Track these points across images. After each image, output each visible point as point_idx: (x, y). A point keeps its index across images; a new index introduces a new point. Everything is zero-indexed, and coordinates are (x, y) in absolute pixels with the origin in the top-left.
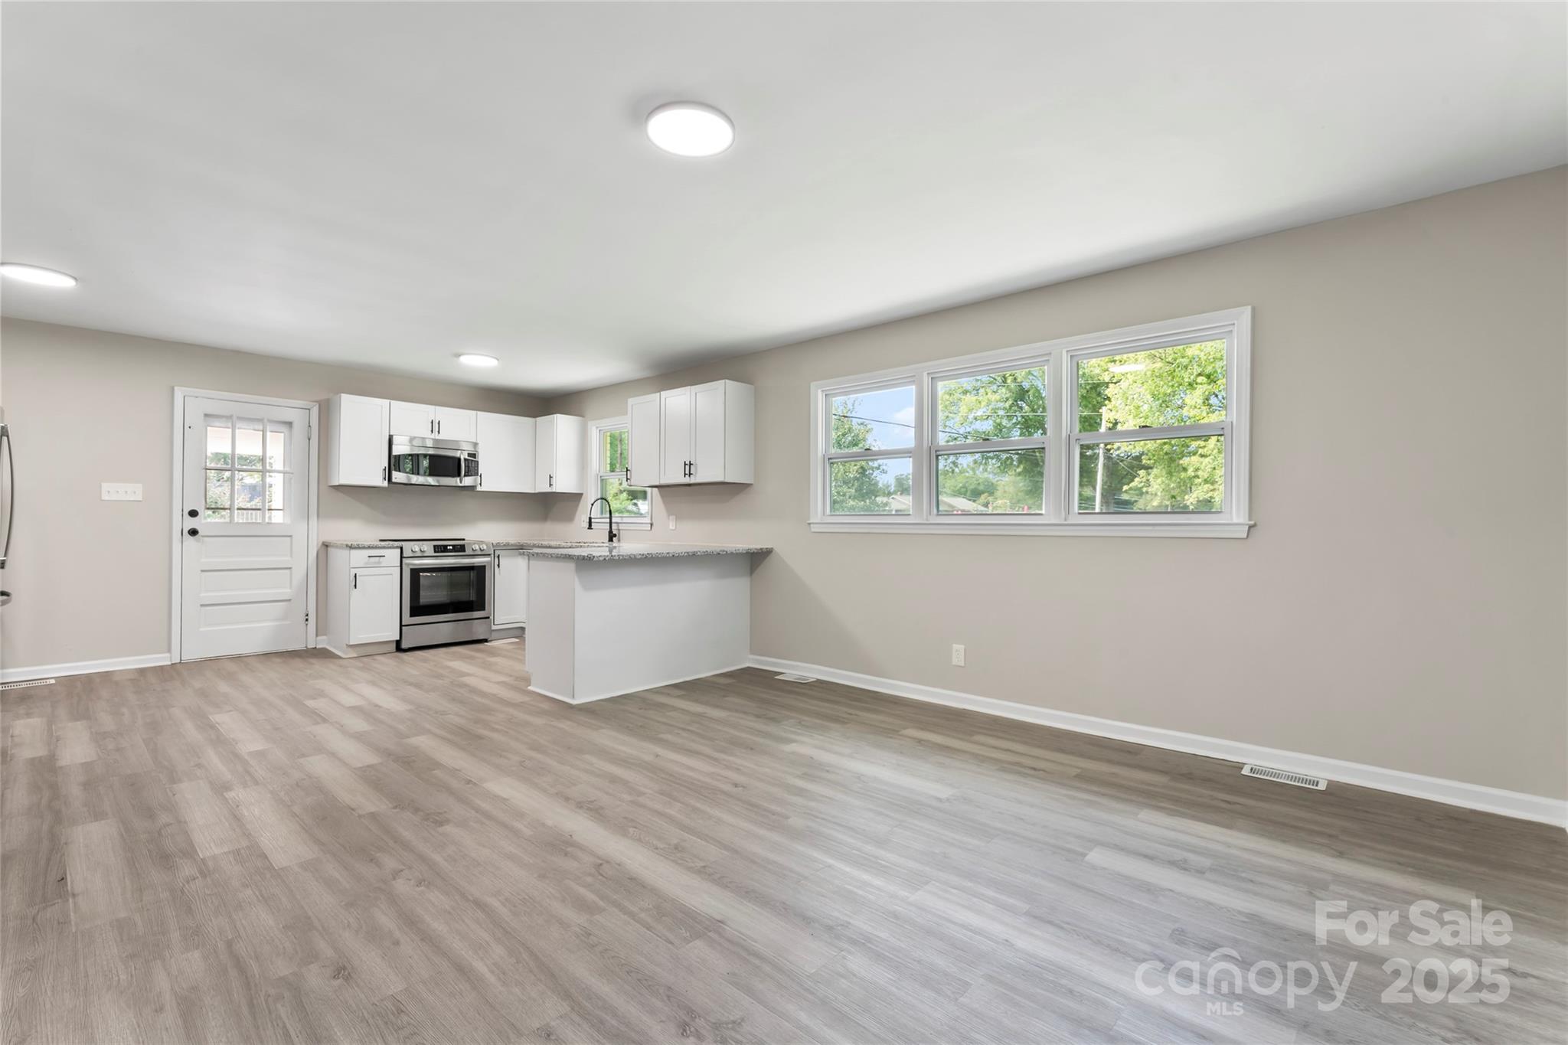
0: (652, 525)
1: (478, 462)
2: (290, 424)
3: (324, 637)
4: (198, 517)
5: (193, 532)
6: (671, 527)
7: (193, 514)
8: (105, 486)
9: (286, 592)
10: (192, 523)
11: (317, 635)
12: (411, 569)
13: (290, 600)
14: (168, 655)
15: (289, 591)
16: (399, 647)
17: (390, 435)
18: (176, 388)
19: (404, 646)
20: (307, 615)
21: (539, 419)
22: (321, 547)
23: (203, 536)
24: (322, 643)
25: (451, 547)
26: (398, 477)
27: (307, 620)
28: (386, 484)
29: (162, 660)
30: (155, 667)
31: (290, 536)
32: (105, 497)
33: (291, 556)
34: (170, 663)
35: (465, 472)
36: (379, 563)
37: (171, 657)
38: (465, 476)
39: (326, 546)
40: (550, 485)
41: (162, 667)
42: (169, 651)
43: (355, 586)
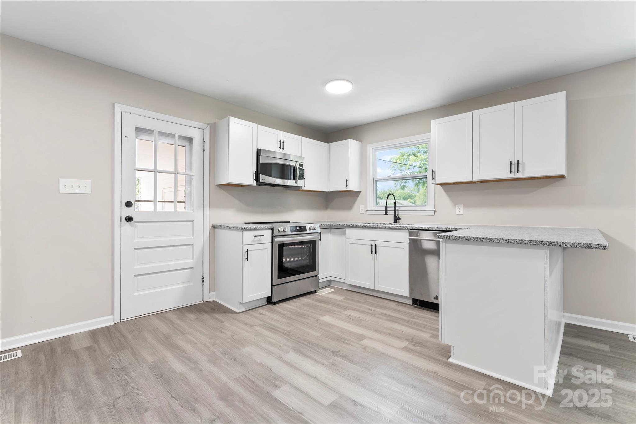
0: (435, 211)
1: (304, 170)
2: (190, 140)
3: (214, 293)
4: (132, 207)
5: (129, 219)
6: (457, 213)
7: (129, 204)
8: (63, 181)
9: (189, 262)
10: (128, 212)
11: (209, 293)
12: (278, 244)
13: (192, 268)
14: (111, 317)
15: (192, 261)
16: (269, 300)
17: (257, 150)
18: (116, 104)
19: (274, 300)
20: (203, 278)
21: (333, 144)
22: (211, 228)
23: (135, 222)
24: (213, 297)
25: (299, 228)
26: (264, 178)
27: (203, 281)
28: (255, 183)
29: (107, 321)
30: (102, 328)
31: (193, 221)
32: (62, 190)
33: (193, 236)
34: (112, 323)
35: (299, 177)
36: (260, 240)
37: (114, 318)
38: (299, 179)
39: (214, 227)
40: (347, 186)
41: (107, 328)
42: (113, 314)
43: (247, 258)
